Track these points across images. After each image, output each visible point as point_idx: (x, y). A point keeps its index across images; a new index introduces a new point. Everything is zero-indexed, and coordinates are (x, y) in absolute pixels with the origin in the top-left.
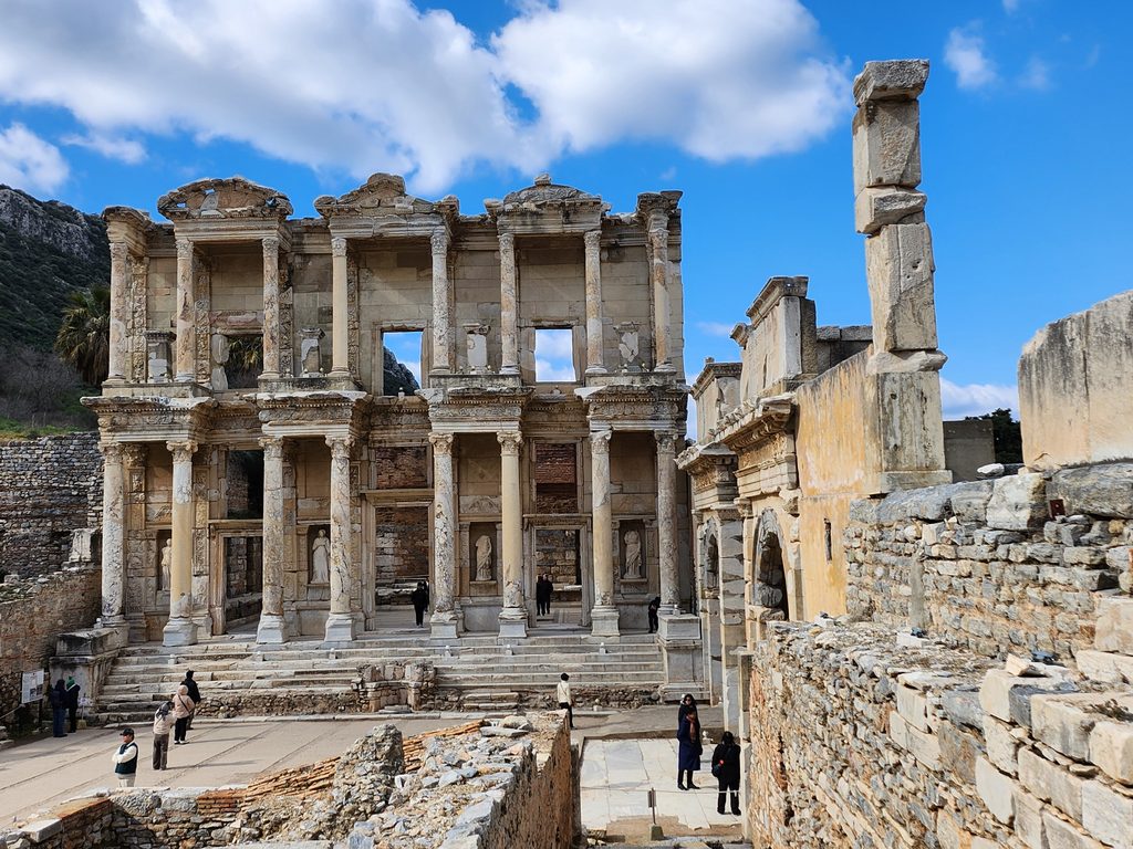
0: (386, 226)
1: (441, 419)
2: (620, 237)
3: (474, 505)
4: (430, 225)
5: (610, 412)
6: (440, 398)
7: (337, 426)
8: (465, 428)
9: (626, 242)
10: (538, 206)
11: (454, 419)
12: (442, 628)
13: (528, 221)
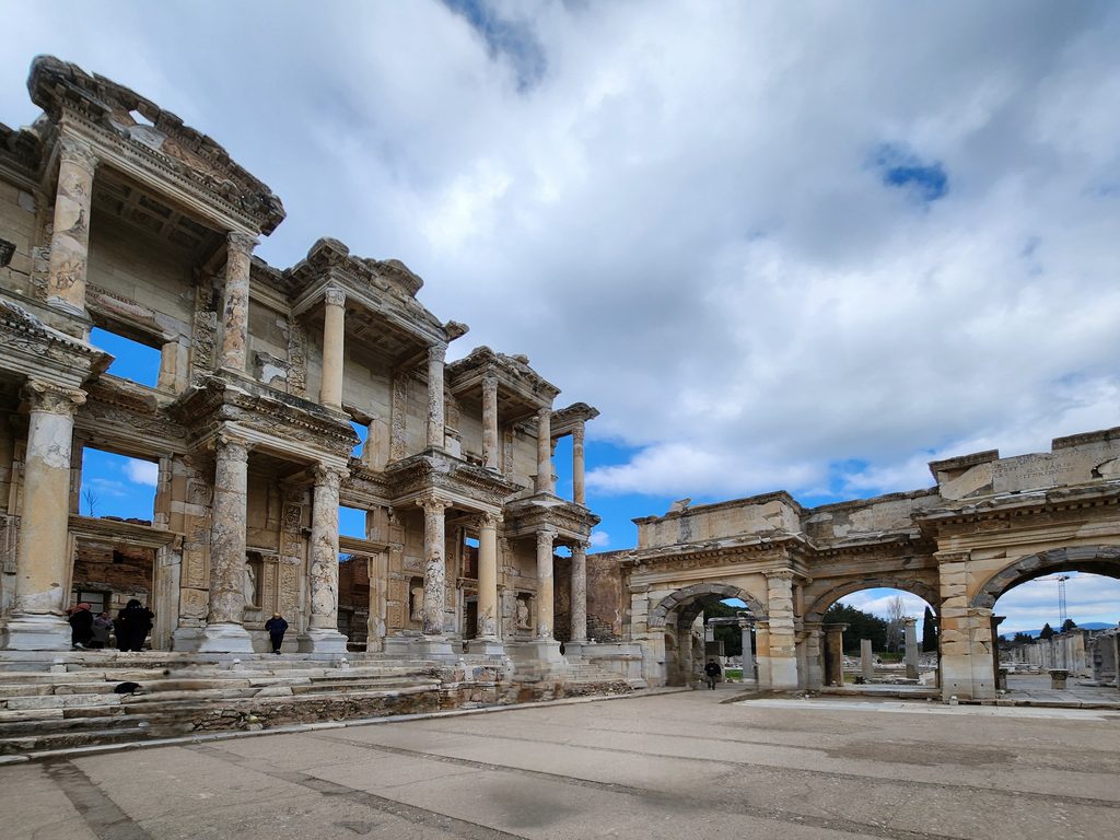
0: (395, 312)
1: (443, 487)
2: (527, 426)
3: (416, 564)
4: (437, 336)
5: (559, 521)
6: (446, 470)
7: (332, 456)
8: (462, 500)
9: (528, 431)
10: (520, 372)
11: (454, 490)
12: (440, 646)
13: (513, 379)
